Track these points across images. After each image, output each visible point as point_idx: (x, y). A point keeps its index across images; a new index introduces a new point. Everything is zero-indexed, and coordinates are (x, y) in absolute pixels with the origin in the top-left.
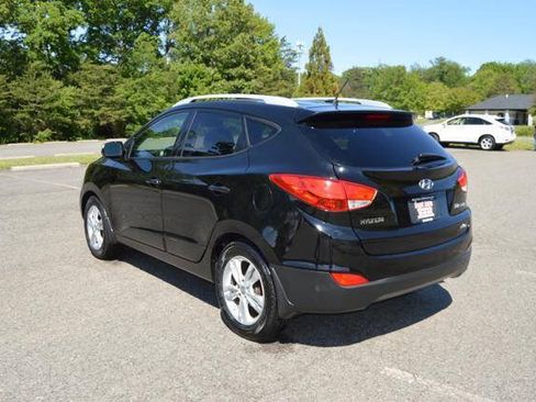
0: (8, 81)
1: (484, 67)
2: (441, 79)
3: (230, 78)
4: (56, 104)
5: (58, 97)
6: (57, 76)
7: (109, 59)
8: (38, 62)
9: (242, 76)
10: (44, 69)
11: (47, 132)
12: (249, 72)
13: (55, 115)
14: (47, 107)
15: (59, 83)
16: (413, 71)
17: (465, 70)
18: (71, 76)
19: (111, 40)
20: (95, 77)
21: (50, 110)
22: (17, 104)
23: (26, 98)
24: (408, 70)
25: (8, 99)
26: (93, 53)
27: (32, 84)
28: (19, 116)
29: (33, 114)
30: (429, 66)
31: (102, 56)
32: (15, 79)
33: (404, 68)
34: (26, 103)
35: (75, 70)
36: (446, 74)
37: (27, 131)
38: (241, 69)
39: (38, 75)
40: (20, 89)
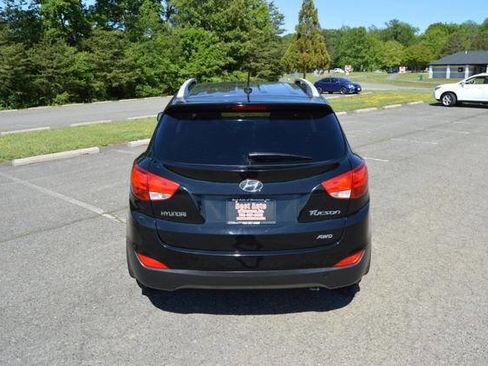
0: (26, 49)
1: (432, 27)
2: (396, 38)
3: (227, 40)
4: (72, 69)
5: (73, 62)
6: (71, 43)
7: (116, 26)
8: (53, 30)
9: (238, 38)
10: (58, 36)
11: (65, 95)
12: (244, 35)
13: (72, 80)
14: (63, 71)
15: (72, 49)
16: (371, 30)
17: (414, 30)
18: (85, 42)
19: (118, 8)
20: (106, 42)
21: (66, 74)
22: (36, 70)
23: (44, 64)
24: (367, 30)
25: (27, 65)
26: (103, 20)
27: (48, 51)
28: (38, 81)
29: (50, 79)
30: (385, 27)
31: (110, 23)
32: (32, 46)
33: (364, 29)
34: (44, 68)
35: (87, 36)
36: (399, 33)
37: (46, 95)
38: (237, 31)
39: (54, 42)
40: (37, 56)
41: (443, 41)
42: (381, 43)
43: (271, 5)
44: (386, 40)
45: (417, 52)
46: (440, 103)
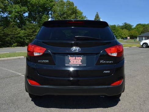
0: (4, 28)
1: (137, 25)
2: (126, 28)
4: (19, 35)
5: (19, 33)
6: (19, 27)
8: (13, 23)
10: (15, 25)
11: (16, 44)
13: (19, 39)
14: (16, 36)
15: (19, 29)
16: (118, 26)
17: (132, 26)
18: (24, 27)
19: (35, 17)
20: (30, 27)
22: (7, 35)
23: (9, 33)
24: (117, 26)
25: (4, 34)
26: (30, 20)
27: (11, 29)
28: (7, 39)
29: (11, 38)
30: (122, 25)
31: (33, 22)
32: (6, 28)
33: (115, 25)
34: (9, 35)
35: (24, 25)
36: (127, 27)
37: (9, 44)
39: (13, 26)
40: (7, 31)
41: (141, 29)
42: (121, 30)
43: (85, 17)
44: (123, 29)
45: (133, 33)
46: (142, 47)
